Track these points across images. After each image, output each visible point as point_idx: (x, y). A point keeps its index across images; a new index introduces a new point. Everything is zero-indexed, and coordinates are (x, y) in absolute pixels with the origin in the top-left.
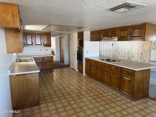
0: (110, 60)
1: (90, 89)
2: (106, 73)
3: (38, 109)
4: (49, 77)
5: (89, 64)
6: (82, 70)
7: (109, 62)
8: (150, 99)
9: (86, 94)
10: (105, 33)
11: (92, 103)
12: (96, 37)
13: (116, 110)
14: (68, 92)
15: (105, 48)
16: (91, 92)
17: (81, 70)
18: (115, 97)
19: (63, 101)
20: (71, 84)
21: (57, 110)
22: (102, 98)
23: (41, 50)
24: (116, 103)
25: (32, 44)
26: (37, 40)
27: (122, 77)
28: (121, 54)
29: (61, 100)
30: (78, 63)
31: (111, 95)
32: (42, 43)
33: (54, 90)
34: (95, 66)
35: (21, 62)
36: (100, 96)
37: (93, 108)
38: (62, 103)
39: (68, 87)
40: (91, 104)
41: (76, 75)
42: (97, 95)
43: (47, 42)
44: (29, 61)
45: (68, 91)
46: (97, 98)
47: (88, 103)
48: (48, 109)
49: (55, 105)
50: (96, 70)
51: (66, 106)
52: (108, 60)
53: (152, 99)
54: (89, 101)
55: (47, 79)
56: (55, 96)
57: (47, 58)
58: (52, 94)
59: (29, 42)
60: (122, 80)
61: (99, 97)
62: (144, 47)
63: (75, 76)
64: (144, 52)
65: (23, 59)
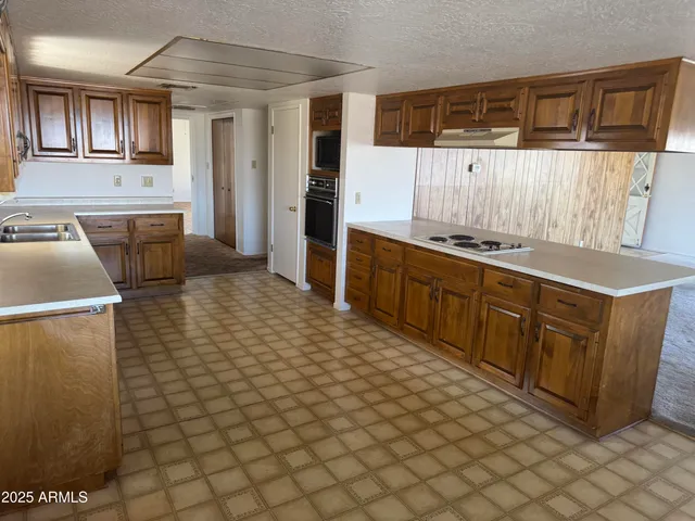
0: (473, 241)
1: (379, 380)
2: (454, 301)
3: (109, 506)
4: (163, 318)
5: (367, 257)
6: (332, 286)
7: (470, 250)
8: (660, 426)
9: (361, 409)
10: (454, 108)
11: (397, 460)
12: (407, 124)
13: (521, 492)
14: (269, 403)
15: (438, 181)
16: (384, 394)
17: (322, 285)
18: (503, 424)
19: (248, 452)
20: (280, 358)
21: (220, 507)
22: (441, 428)
23: (118, 182)
24: (512, 451)
25: (72, 147)
26: (98, 126)
27: (539, 327)
28: (503, 211)
29: (237, 449)
30: (312, 250)
31: (482, 413)
32: (123, 142)
33: (194, 390)
34: (400, 270)
35: (12, 241)
36: (431, 416)
37: (408, 488)
38: (242, 465)
39: (268, 371)
40: (393, 464)
41: (302, 307)
42: (415, 414)
43: (152, 140)
44: (57, 239)
45: (270, 393)
46: (417, 431)
47: (376, 458)
48: (170, 500)
49: (205, 476)
50: (403, 289)
51: (269, 480)
52: (464, 241)
53: (668, 426)
54: (384, 445)
55: (152, 328)
56: (204, 425)
57: (152, 221)
58: (184, 413)
59: (55, 136)
60: (537, 340)
61: (426, 426)
62: (602, 183)
63: (294, 314)
64: (599, 206)
65: (17, 224)
